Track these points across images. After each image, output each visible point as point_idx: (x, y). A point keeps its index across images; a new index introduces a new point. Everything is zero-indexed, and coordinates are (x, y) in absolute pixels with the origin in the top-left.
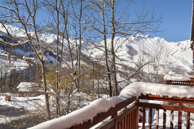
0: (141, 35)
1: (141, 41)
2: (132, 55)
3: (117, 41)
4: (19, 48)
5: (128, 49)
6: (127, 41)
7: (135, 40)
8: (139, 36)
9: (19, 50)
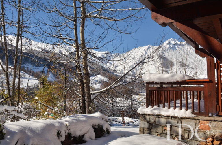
0: (178, 42)
1: (177, 49)
2: (167, 68)
3: (146, 51)
4: (29, 63)
5: (161, 60)
6: (159, 51)
7: (170, 49)
8: (175, 43)
9: (29, 65)
